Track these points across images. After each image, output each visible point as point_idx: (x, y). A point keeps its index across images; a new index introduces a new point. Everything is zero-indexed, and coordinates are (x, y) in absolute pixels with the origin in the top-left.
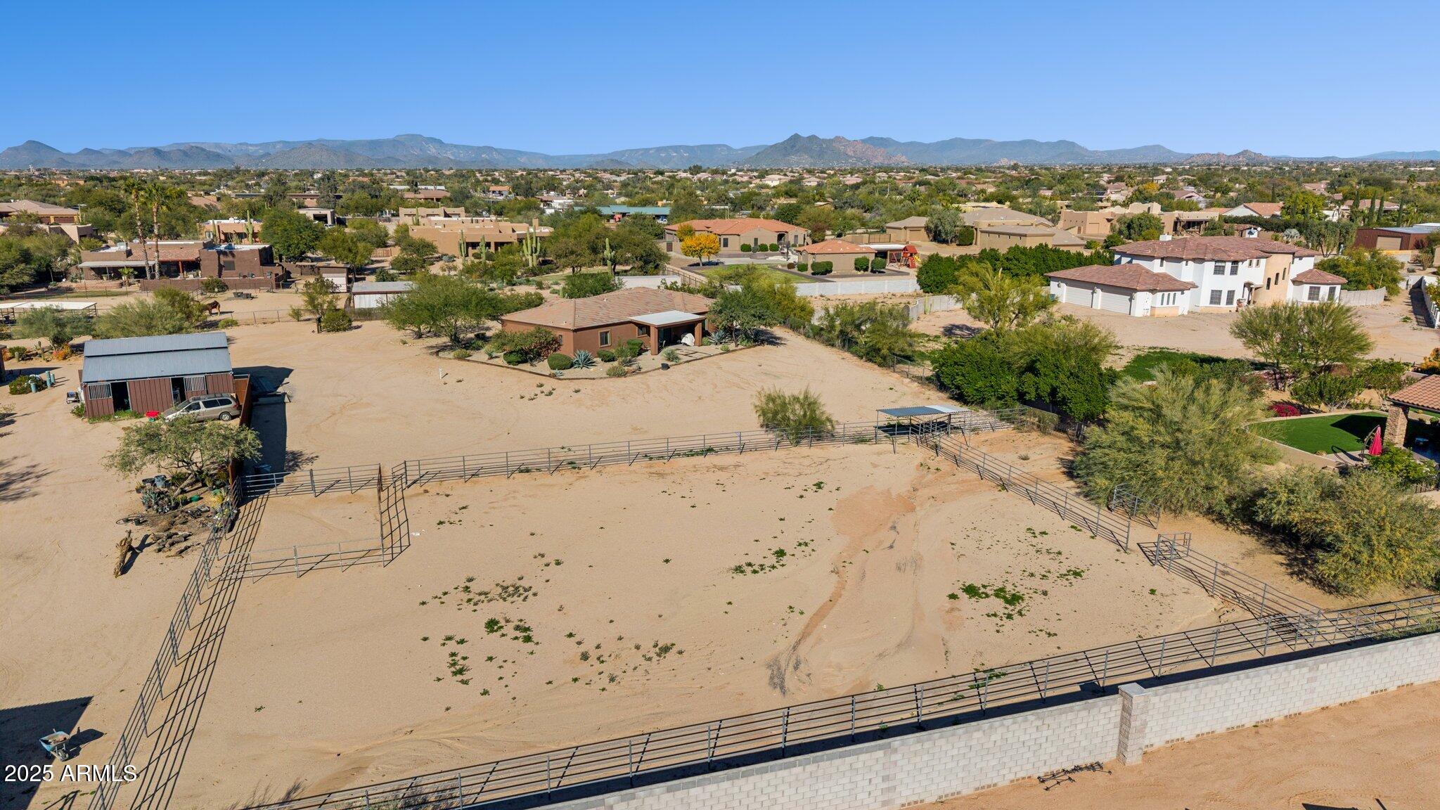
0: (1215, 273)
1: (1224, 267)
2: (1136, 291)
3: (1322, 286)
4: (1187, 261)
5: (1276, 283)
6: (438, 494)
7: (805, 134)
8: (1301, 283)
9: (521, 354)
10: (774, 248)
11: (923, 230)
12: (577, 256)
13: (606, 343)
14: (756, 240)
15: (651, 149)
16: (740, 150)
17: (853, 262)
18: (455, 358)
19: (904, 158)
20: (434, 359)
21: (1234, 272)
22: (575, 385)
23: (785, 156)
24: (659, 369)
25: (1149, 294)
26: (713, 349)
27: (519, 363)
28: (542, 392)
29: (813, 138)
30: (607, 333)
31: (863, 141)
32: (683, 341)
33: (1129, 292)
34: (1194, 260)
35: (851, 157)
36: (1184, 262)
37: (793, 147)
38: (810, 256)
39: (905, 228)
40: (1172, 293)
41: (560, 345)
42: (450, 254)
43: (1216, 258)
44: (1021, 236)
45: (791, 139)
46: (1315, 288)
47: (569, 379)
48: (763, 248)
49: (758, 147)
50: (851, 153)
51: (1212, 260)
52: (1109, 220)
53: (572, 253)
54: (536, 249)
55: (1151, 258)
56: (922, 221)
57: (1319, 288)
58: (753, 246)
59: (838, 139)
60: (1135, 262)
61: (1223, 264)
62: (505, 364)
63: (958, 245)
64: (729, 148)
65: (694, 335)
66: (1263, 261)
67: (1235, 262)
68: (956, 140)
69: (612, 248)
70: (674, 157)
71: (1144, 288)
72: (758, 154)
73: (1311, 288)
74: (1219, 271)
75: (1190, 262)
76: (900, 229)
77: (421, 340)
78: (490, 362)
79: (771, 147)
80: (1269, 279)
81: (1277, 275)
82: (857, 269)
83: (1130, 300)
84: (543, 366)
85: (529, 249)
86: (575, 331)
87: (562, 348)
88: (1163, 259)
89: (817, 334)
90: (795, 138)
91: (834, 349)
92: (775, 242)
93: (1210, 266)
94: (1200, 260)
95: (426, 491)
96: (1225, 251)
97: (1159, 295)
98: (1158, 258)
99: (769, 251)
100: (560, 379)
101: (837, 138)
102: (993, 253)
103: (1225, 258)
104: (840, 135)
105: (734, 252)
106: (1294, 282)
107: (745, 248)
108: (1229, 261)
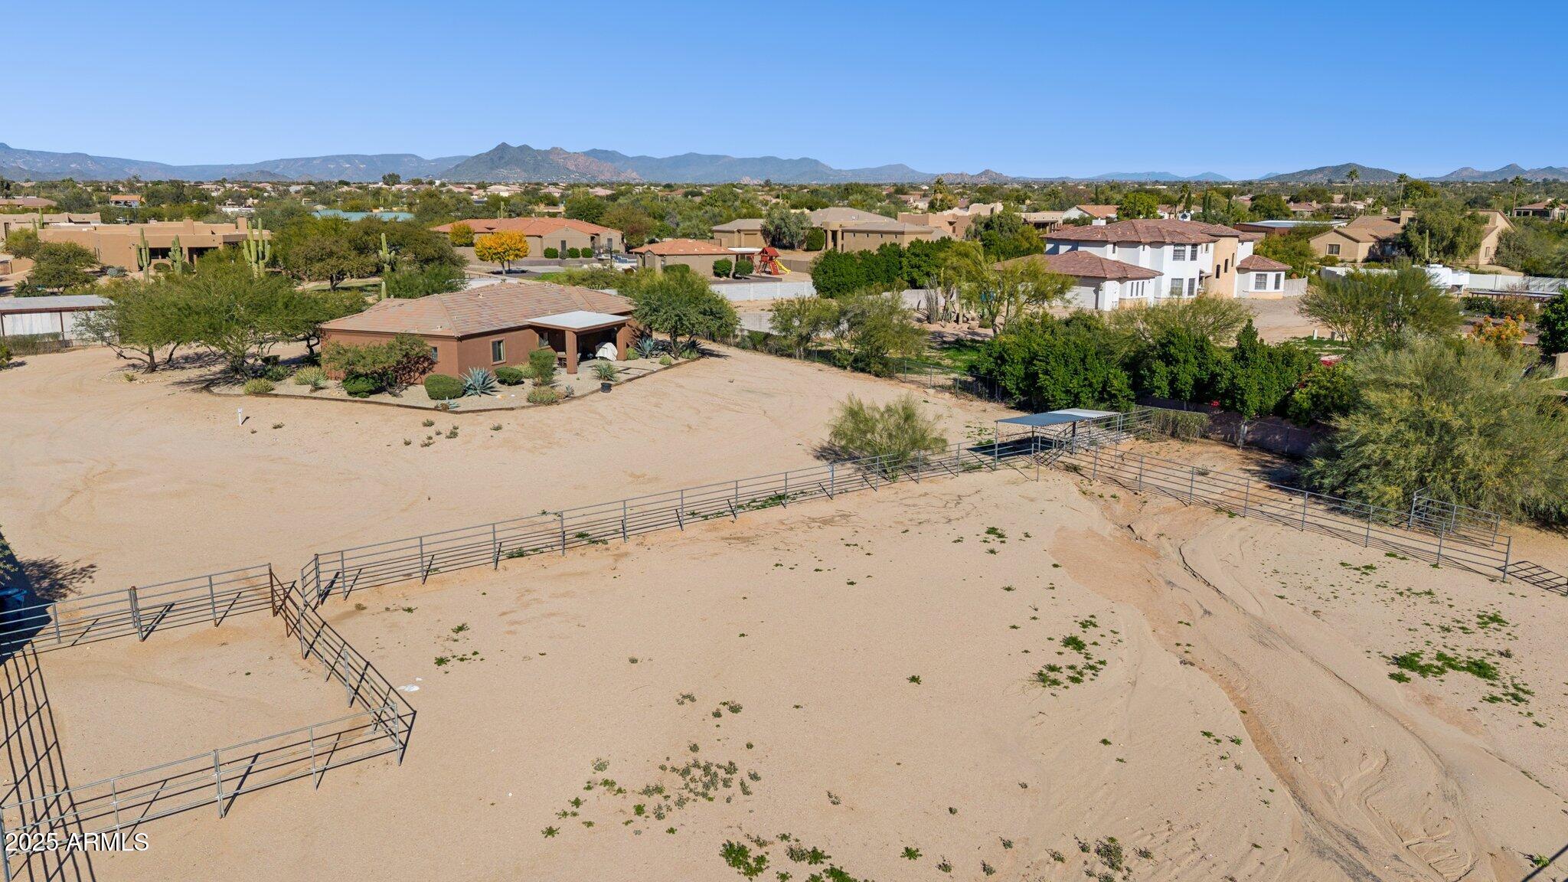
0: (1174, 259)
1: (1184, 251)
2: (1105, 279)
3: (1269, 273)
4: (1145, 244)
5: (1226, 271)
6: (387, 609)
7: (515, 143)
8: (1247, 270)
9: (373, 378)
10: (587, 253)
11: (759, 233)
12: (339, 258)
13: (500, 359)
14: (563, 243)
15: (315, 159)
16: (432, 161)
17: (712, 264)
18: (250, 394)
19: (634, 175)
20: (204, 396)
21: (1194, 257)
22: (487, 421)
23: (492, 169)
24: (597, 391)
25: (1116, 284)
26: (653, 363)
27: (372, 392)
28: (438, 434)
29: (525, 149)
30: (500, 342)
31: (587, 154)
32: (600, 353)
33: (1095, 281)
34: (1151, 244)
35: (573, 172)
36: (1142, 247)
37: (501, 158)
38: (658, 259)
39: (739, 231)
40: (1141, 282)
41: (432, 363)
42: (117, 266)
43: (1176, 241)
44: (896, 233)
45: (498, 148)
46: (1261, 275)
47: (473, 411)
48: (574, 253)
49: (455, 158)
50: (573, 168)
51: (1173, 243)
52: (951, 223)
53: (331, 254)
54: (263, 253)
55: (1102, 243)
56: (757, 224)
57: (1266, 275)
58: (560, 251)
59: (555, 151)
60: (1080, 249)
61: (1183, 248)
62: (344, 394)
63: (805, 250)
64: (419, 159)
65: (616, 345)
66: (1211, 245)
67: (1195, 245)
68: (691, 155)
69: (392, 246)
70: (347, 169)
71: (1113, 276)
72: (457, 166)
73: (1257, 275)
74: (1178, 256)
75: (1146, 247)
76: (733, 232)
77: (155, 374)
78: (315, 395)
79: (473, 158)
80: (1218, 267)
81: (1227, 261)
82: (717, 274)
83: (1096, 292)
84: (416, 394)
85: (254, 254)
86: (461, 339)
87: (436, 367)
88: (1115, 244)
89: (758, 342)
90: (503, 148)
91: (793, 360)
92: (589, 245)
93: (1168, 250)
94: (1158, 244)
95: (360, 607)
96: (1182, 234)
97: (1129, 283)
98: (1111, 243)
99: (581, 258)
100: (457, 413)
101: (554, 149)
102: (894, 248)
103: (1185, 241)
104: (559, 146)
105: (537, 259)
106: (1238, 269)
107: (550, 254)
108: (1189, 244)
